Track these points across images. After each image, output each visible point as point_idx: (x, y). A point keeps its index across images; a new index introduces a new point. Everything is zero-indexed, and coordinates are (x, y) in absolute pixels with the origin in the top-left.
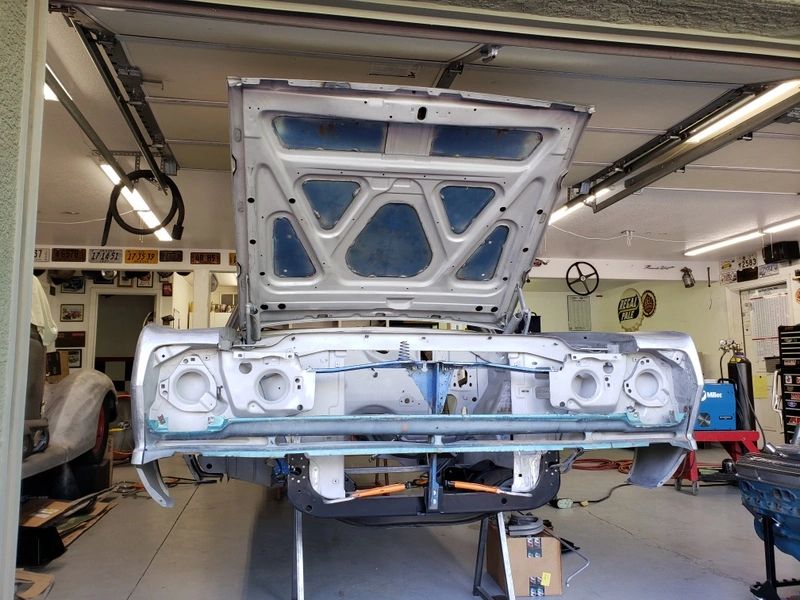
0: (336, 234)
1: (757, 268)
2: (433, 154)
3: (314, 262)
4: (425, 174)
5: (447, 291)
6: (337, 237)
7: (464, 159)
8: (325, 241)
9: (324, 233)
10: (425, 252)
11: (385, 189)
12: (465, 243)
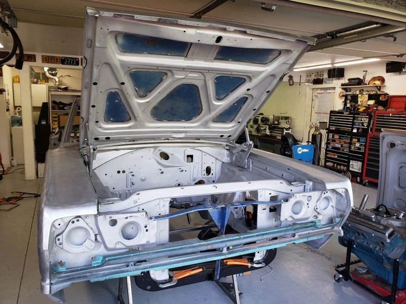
0: (147, 100)
1: (323, 79)
2: (216, 59)
3: (130, 114)
4: (209, 70)
5: (207, 128)
6: (148, 102)
7: (234, 62)
8: (140, 104)
9: (140, 99)
10: (198, 109)
11: (183, 77)
12: (222, 105)
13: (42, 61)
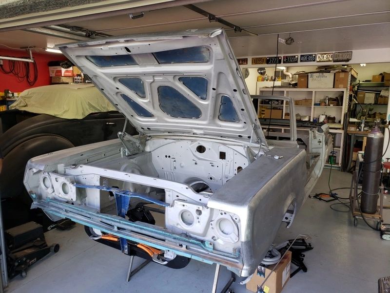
0: (148, 100)
2: (160, 63)
5: (219, 127)
8: (146, 103)
9: (143, 100)
10: (195, 108)
11: (152, 81)
13: (252, 63)
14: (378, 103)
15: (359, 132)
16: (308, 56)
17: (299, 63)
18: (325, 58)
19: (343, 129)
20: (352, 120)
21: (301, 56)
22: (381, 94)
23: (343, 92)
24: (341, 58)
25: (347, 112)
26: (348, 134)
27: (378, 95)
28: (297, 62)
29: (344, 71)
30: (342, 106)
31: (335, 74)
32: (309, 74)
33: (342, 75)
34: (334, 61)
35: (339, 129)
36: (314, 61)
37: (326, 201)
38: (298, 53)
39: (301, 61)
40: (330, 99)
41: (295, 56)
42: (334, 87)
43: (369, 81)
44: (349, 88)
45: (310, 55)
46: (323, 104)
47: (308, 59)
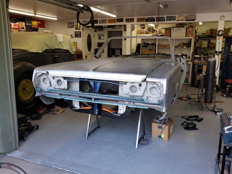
13: (137, 21)
14: (210, 47)
15: (201, 63)
16: (171, 17)
17: (166, 22)
18: (181, 19)
19: (191, 62)
20: (196, 56)
21: (167, 17)
22: (211, 42)
23: (191, 39)
24: (190, 19)
25: (193, 51)
26: (194, 64)
27: (209, 43)
28: (164, 21)
29: (191, 27)
30: (191, 47)
31: (186, 28)
32: (171, 28)
33: (190, 29)
34: (186, 21)
35: (189, 61)
36: (175, 20)
37: (185, 100)
38: (165, 15)
39: (167, 20)
40: (184, 44)
41: (163, 17)
42: (186, 36)
43: (204, 34)
44: (194, 37)
45: (172, 17)
46: (180, 46)
47: (171, 19)
